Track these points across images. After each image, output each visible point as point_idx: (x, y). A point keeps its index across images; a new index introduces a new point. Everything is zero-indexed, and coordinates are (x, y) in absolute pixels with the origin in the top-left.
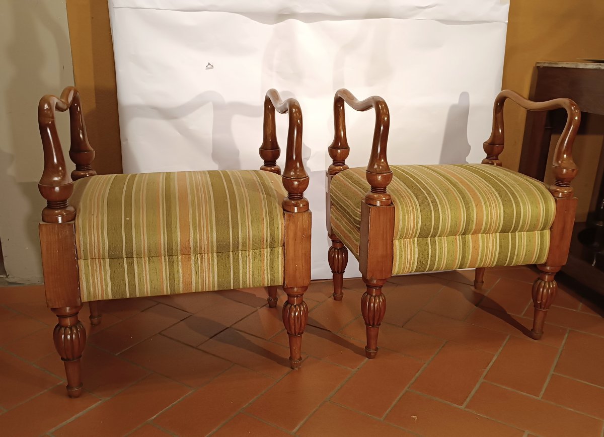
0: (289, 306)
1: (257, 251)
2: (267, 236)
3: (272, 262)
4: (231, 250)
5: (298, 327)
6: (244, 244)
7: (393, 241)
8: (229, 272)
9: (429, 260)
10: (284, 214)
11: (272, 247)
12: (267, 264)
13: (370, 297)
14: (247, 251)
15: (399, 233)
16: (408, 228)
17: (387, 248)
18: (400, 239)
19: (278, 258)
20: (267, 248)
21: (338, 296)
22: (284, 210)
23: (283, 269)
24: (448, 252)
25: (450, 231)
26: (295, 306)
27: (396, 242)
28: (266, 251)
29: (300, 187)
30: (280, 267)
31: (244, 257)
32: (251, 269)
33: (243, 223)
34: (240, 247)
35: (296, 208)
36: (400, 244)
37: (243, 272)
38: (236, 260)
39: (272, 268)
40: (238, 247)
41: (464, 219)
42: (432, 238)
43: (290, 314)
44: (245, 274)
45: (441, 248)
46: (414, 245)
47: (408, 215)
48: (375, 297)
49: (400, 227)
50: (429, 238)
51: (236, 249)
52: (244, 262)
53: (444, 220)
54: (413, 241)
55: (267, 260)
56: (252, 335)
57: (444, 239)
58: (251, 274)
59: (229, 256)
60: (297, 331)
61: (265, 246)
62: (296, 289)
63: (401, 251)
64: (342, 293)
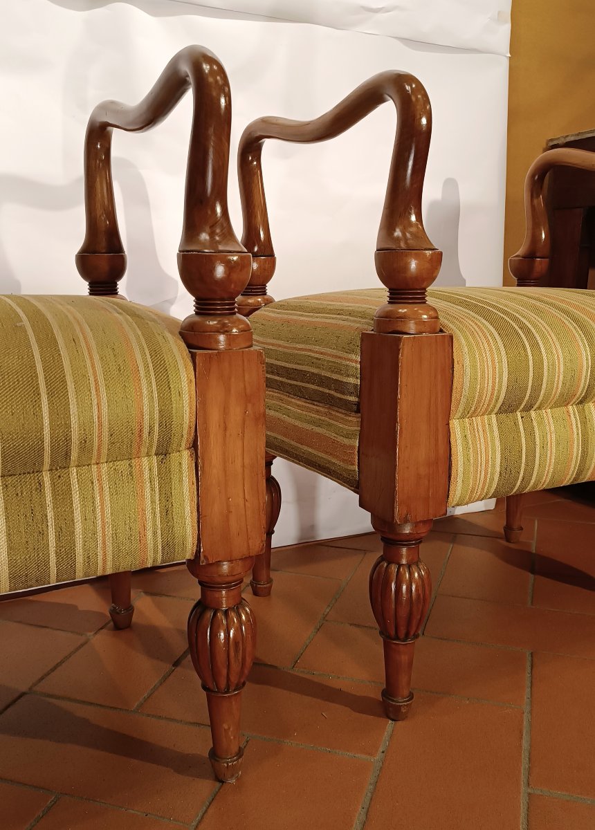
0: (210, 614)
1: (123, 465)
2: (152, 419)
3: (166, 497)
4: (46, 466)
5: (235, 667)
6: (85, 445)
7: (448, 424)
8: (43, 534)
9: (523, 465)
10: (193, 357)
11: (163, 452)
12: (153, 502)
13: (399, 569)
14: (94, 468)
15: (463, 400)
16: (482, 389)
17: (437, 440)
18: (462, 417)
19: (181, 480)
20: (148, 455)
21: (262, 586)
22: (189, 346)
23: (195, 514)
24: (558, 444)
25: (562, 395)
26: (226, 613)
27: (455, 424)
28: (148, 465)
29: (235, 276)
30: (188, 509)
31: (86, 484)
32: (108, 519)
33: (81, 379)
34: (74, 455)
35: (222, 338)
36: (463, 429)
37: (85, 530)
38: (62, 496)
39: (167, 512)
40: (67, 455)
41: (587, 363)
42: (524, 414)
43: (214, 635)
44: (91, 535)
45: (544, 437)
46: (492, 431)
47: (481, 354)
48: (409, 566)
49: (467, 384)
50: (519, 414)
51: (61, 461)
52: (88, 500)
53: (552, 366)
54: (490, 420)
55: (152, 489)
56: (91, 704)
57: (547, 413)
58: (109, 531)
59: (41, 484)
60: (234, 679)
61: (144, 450)
62: (225, 567)
63: (466, 448)
64: (270, 581)
